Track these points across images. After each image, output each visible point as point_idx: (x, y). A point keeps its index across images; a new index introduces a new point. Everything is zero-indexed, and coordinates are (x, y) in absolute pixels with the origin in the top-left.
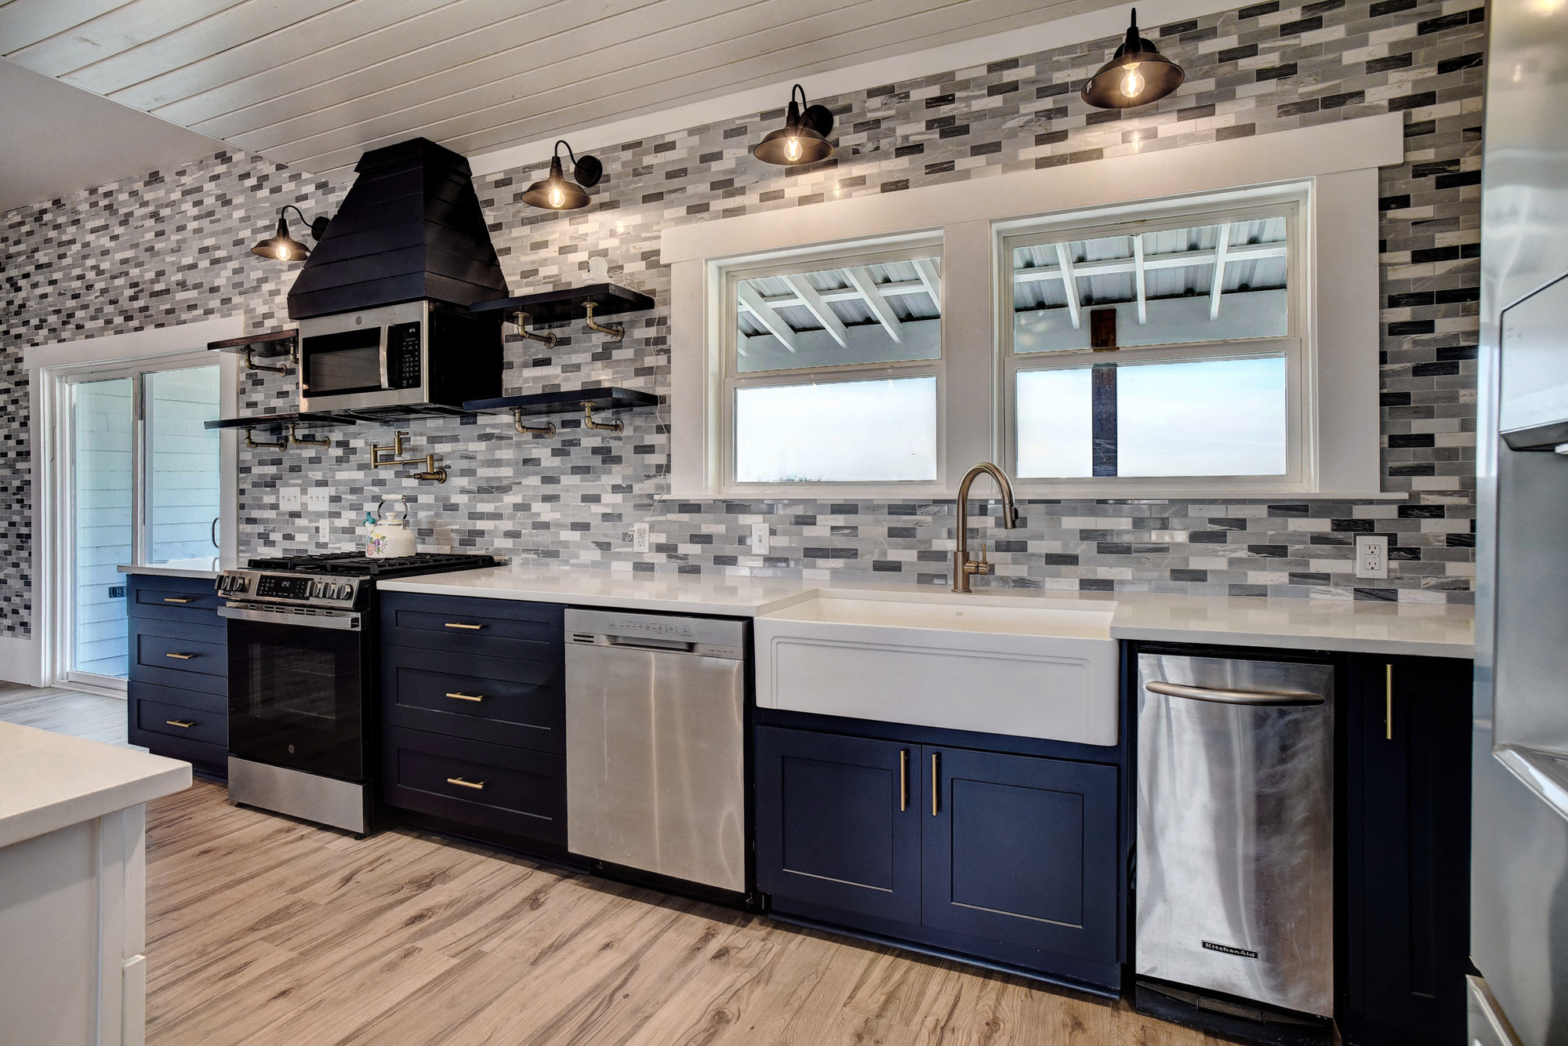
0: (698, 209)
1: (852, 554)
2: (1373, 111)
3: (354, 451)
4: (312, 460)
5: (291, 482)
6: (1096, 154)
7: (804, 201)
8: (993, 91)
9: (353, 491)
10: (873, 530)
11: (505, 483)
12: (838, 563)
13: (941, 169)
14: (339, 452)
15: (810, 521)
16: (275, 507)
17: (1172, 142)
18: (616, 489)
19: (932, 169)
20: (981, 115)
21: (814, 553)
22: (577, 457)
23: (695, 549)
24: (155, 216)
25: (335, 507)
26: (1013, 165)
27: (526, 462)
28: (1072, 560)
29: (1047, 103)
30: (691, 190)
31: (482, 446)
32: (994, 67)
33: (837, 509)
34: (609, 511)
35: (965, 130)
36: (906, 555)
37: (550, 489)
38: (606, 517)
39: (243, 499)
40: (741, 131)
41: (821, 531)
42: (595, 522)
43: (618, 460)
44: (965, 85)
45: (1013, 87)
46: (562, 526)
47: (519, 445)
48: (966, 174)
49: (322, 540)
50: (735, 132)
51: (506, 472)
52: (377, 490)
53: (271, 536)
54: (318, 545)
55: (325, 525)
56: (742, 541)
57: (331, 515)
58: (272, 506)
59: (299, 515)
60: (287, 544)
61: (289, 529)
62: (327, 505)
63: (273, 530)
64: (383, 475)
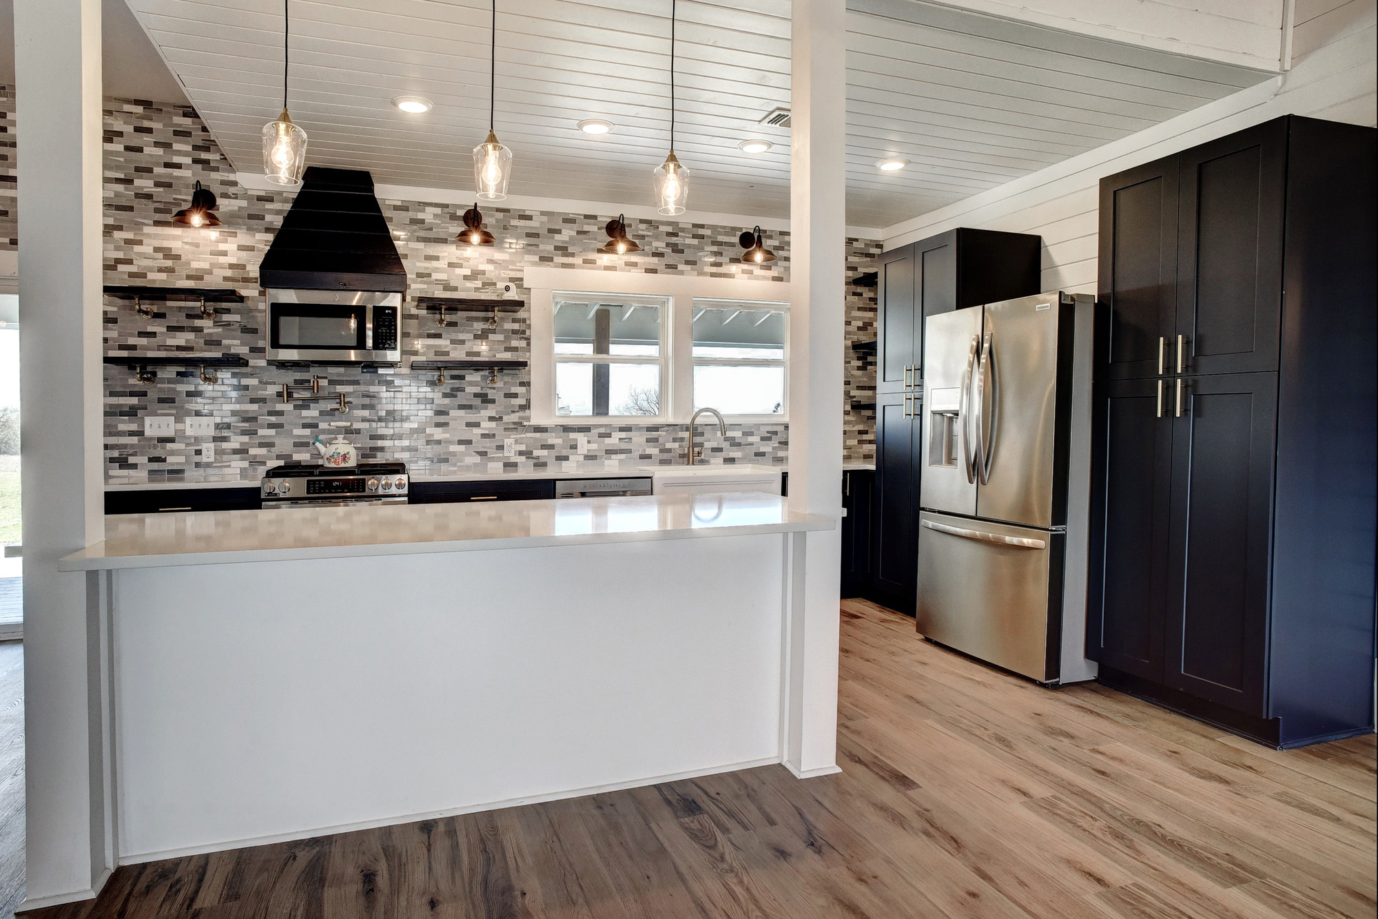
0: (546, 259)
1: (629, 451)
4: (190, 394)
7: (607, 268)
8: (695, 236)
9: (245, 420)
10: (639, 439)
12: (623, 456)
13: (672, 267)
15: (609, 435)
16: (139, 433)
17: (757, 278)
18: (491, 419)
19: (669, 266)
20: (689, 246)
21: (610, 452)
22: (461, 399)
23: (545, 452)
25: (223, 433)
26: (701, 273)
27: (421, 401)
28: (720, 450)
29: (715, 249)
30: (542, 247)
32: (695, 226)
33: (622, 429)
34: (486, 432)
35: (682, 251)
36: (653, 451)
37: (442, 419)
38: (484, 436)
40: (572, 221)
41: (614, 440)
42: (476, 439)
43: (493, 401)
44: (683, 230)
45: (702, 237)
46: (451, 443)
47: (415, 389)
48: (682, 273)
49: (204, 460)
50: (569, 220)
52: (273, 419)
53: (131, 460)
54: (198, 465)
55: (209, 450)
56: (574, 447)
57: (215, 439)
58: (132, 434)
59: (172, 440)
60: (155, 466)
61: (158, 453)
62: (211, 432)
63: (134, 454)
64: (279, 407)
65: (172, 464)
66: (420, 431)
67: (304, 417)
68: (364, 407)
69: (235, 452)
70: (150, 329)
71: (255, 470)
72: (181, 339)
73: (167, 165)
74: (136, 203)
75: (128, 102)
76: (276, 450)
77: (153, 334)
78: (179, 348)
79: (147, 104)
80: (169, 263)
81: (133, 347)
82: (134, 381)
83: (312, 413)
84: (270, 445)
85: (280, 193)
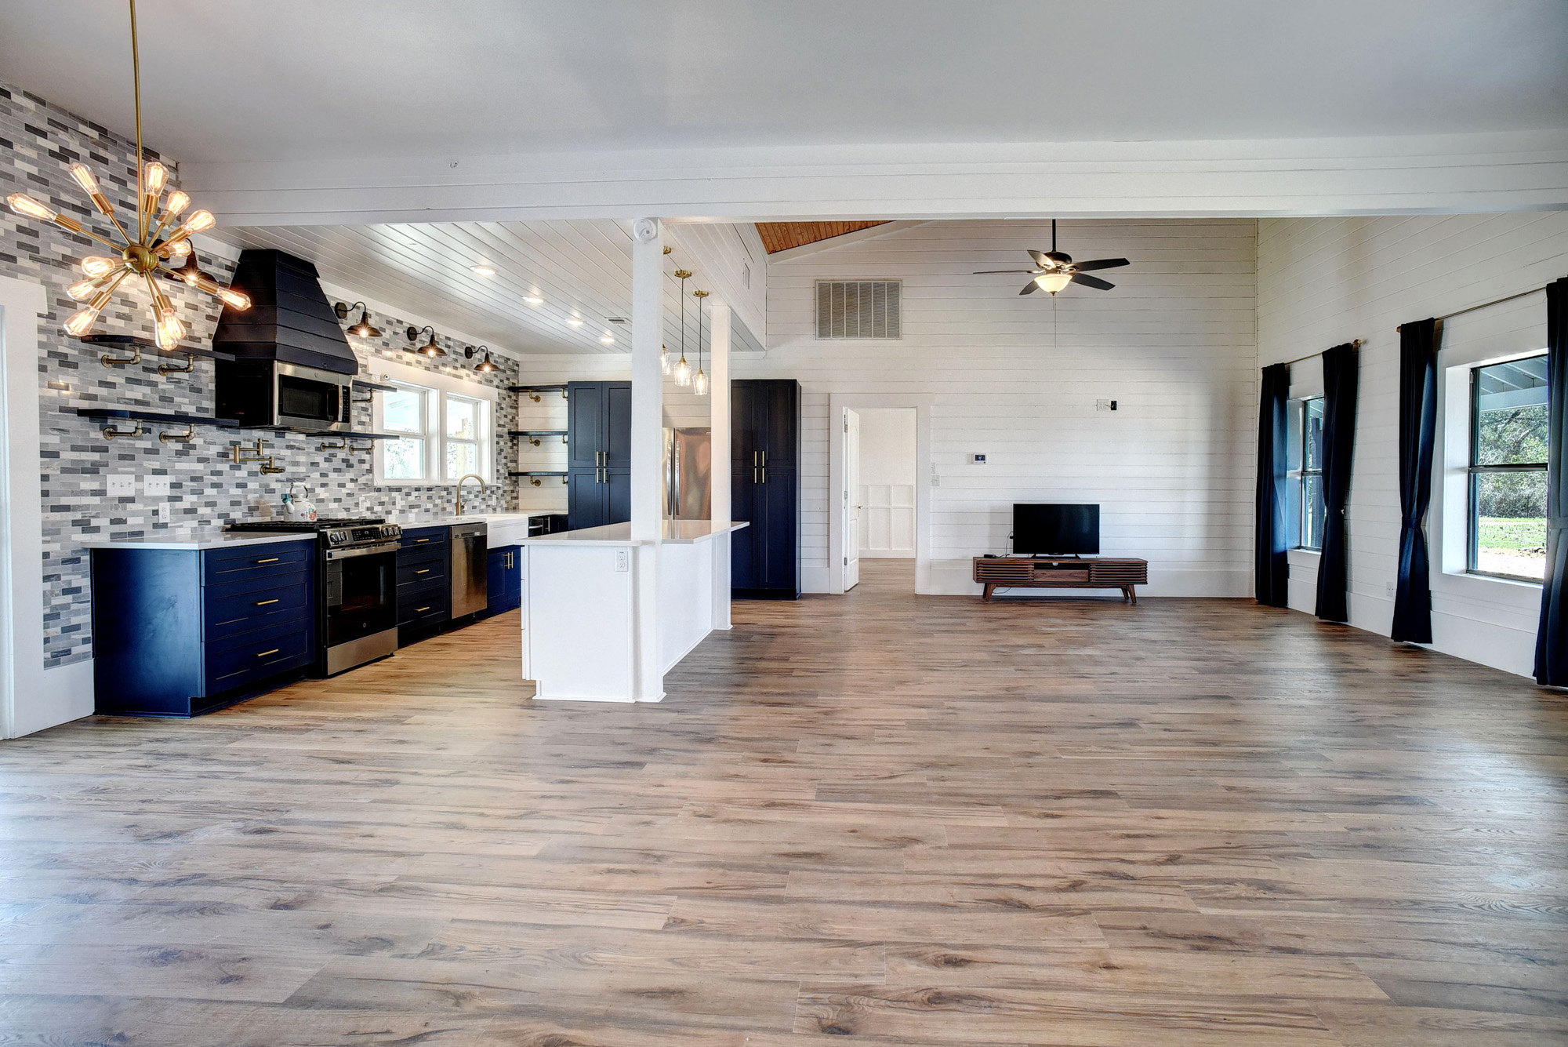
0: (378, 351)
1: (420, 506)
2: (494, 386)
3: (194, 447)
4: (147, 451)
5: (120, 469)
6: (461, 378)
7: (409, 364)
9: (193, 479)
11: (302, 476)
14: (179, 446)
15: (410, 494)
16: (101, 493)
18: (352, 480)
19: (436, 367)
21: (411, 507)
22: (337, 463)
23: (380, 508)
25: (176, 492)
26: (448, 373)
27: (312, 464)
29: (455, 357)
30: (377, 341)
31: (288, 452)
33: (416, 490)
34: (349, 492)
36: (430, 506)
37: (324, 480)
38: (349, 495)
39: (47, 486)
40: (391, 324)
41: (412, 498)
42: (344, 498)
43: (351, 466)
45: (449, 347)
46: (330, 501)
47: (308, 454)
48: (441, 372)
49: (162, 521)
50: (389, 323)
51: (302, 469)
52: (215, 479)
53: (94, 523)
54: (156, 526)
55: (165, 508)
56: (394, 504)
57: (172, 499)
58: (94, 493)
59: (131, 500)
60: (117, 528)
61: (119, 514)
62: (167, 491)
63: (96, 516)
64: (220, 467)
65: (132, 526)
67: (237, 478)
69: (187, 511)
70: (110, 379)
71: (202, 530)
72: (139, 392)
73: (123, 204)
74: (97, 239)
76: (218, 509)
77: (112, 385)
78: (137, 402)
79: (103, 131)
80: (126, 310)
81: (93, 397)
82: (96, 435)
83: (242, 474)
84: (211, 504)
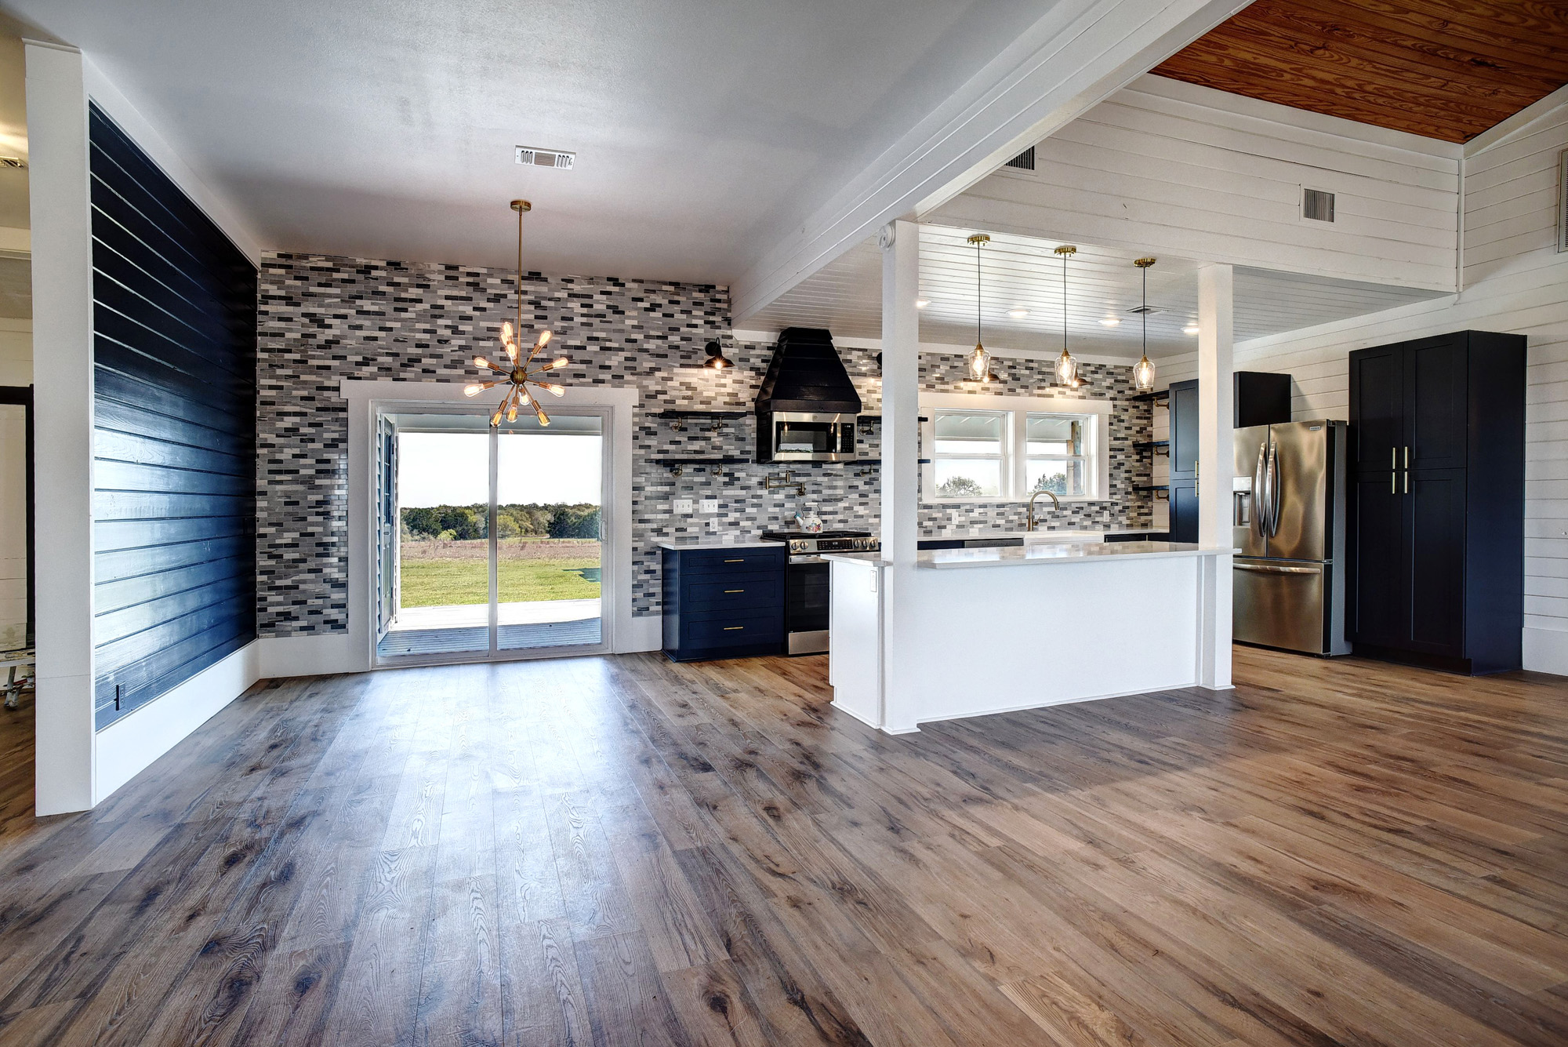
0: (930, 386)
1: (985, 522)
2: (1106, 399)
3: (738, 479)
4: (702, 484)
5: (683, 496)
6: (1051, 396)
7: (970, 392)
8: (1027, 368)
9: (737, 501)
10: (992, 513)
11: (839, 497)
12: (981, 526)
13: (1012, 390)
14: (727, 479)
15: (972, 511)
16: (670, 511)
17: (1068, 397)
19: (1010, 390)
20: (1023, 375)
21: (972, 523)
23: (930, 523)
24: (537, 304)
25: (723, 511)
26: (1031, 395)
27: (850, 487)
28: (1045, 521)
29: (1040, 377)
30: (927, 378)
31: (826, 479)
32: (1027, 361)
33: (980, 507)
35: (1019, 379)
36: (1001, 522)
37: (864, 500)
39: (637, 507)
40: (947, 359)
41: (975, 515)
44: (1019, 364)
45: (1032, 369)
47: (847, 479)
48: (1019, 395)
49: (711, 530)
50: (945, 359)
51: (840, 492)
52: (755, 501)
53: (665, 530)
54: (708, 533)
55: (714, 521)
56: (949, 519)
57: (719, 515)
58: (665, 512)
59: (691, 516)
60: (680, 534)
61: (682, 525)
62: (716, 510)
63: (666, 526)
64: (759, 492)
65: (691, 533)
66: (850, 508)
67: (775, 500)
68: (814, 492)
69: (731, 524)
70: (677, 439)
71: (744, 537)
72: (696, 446)
73: (689, 326)
74: (670, 352)
75: (665, 283)
76: (757, 523)
77: (679, 443)
78: (696, 452)
79: (676, 284)
80: (689, 393)
81: (666, 452)
82: (667, 475)
83: (780, 497)
84: (753, 519)
85: (760, 343)
